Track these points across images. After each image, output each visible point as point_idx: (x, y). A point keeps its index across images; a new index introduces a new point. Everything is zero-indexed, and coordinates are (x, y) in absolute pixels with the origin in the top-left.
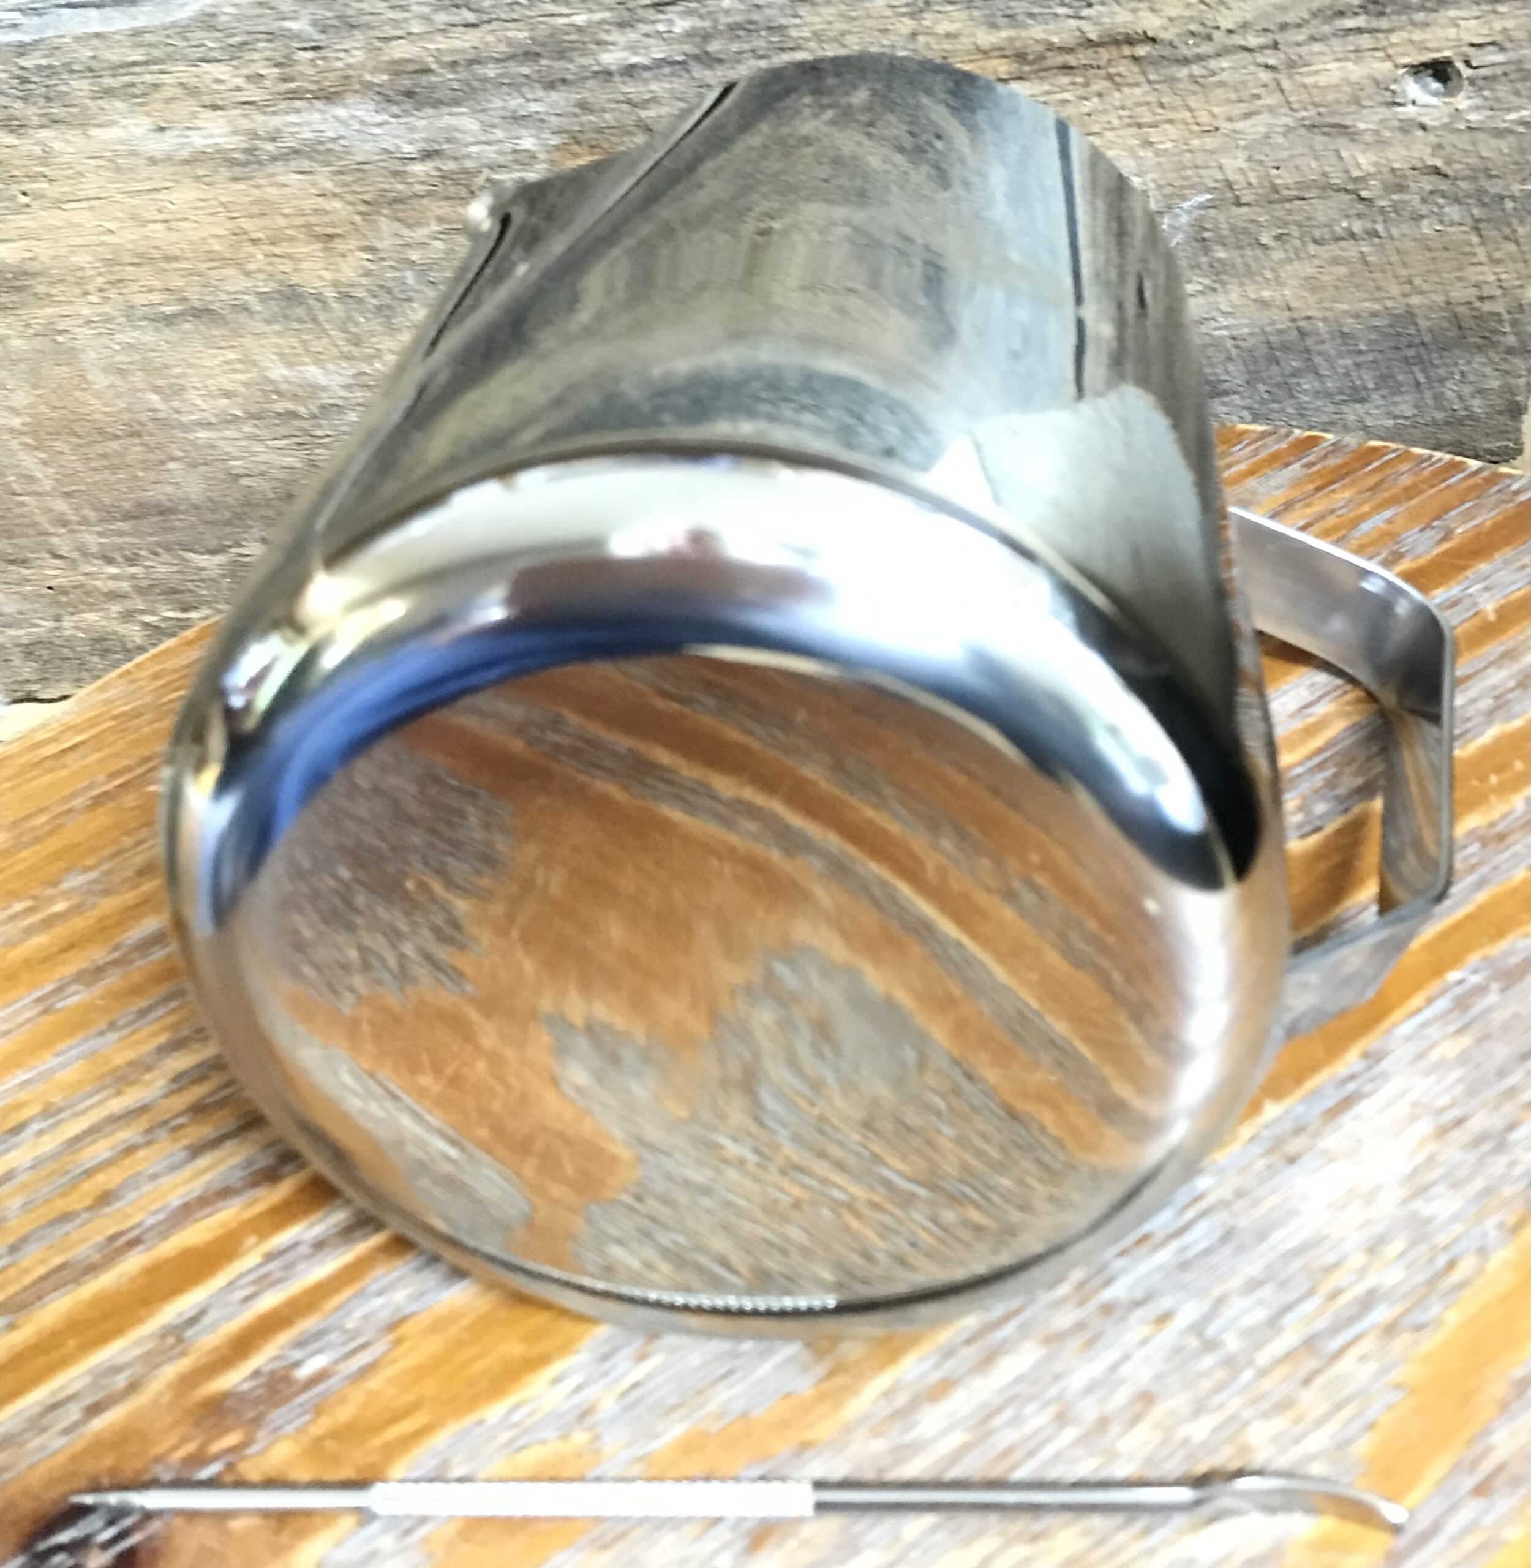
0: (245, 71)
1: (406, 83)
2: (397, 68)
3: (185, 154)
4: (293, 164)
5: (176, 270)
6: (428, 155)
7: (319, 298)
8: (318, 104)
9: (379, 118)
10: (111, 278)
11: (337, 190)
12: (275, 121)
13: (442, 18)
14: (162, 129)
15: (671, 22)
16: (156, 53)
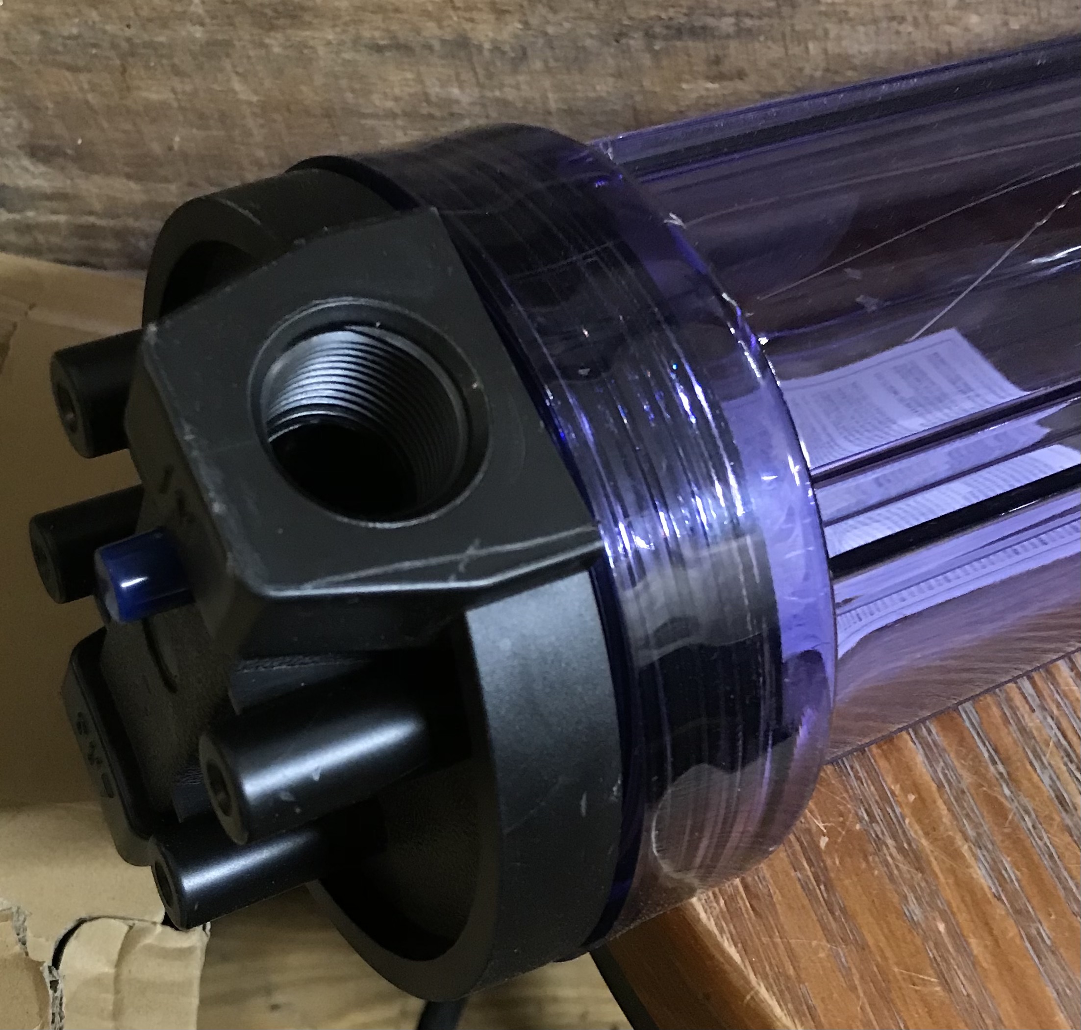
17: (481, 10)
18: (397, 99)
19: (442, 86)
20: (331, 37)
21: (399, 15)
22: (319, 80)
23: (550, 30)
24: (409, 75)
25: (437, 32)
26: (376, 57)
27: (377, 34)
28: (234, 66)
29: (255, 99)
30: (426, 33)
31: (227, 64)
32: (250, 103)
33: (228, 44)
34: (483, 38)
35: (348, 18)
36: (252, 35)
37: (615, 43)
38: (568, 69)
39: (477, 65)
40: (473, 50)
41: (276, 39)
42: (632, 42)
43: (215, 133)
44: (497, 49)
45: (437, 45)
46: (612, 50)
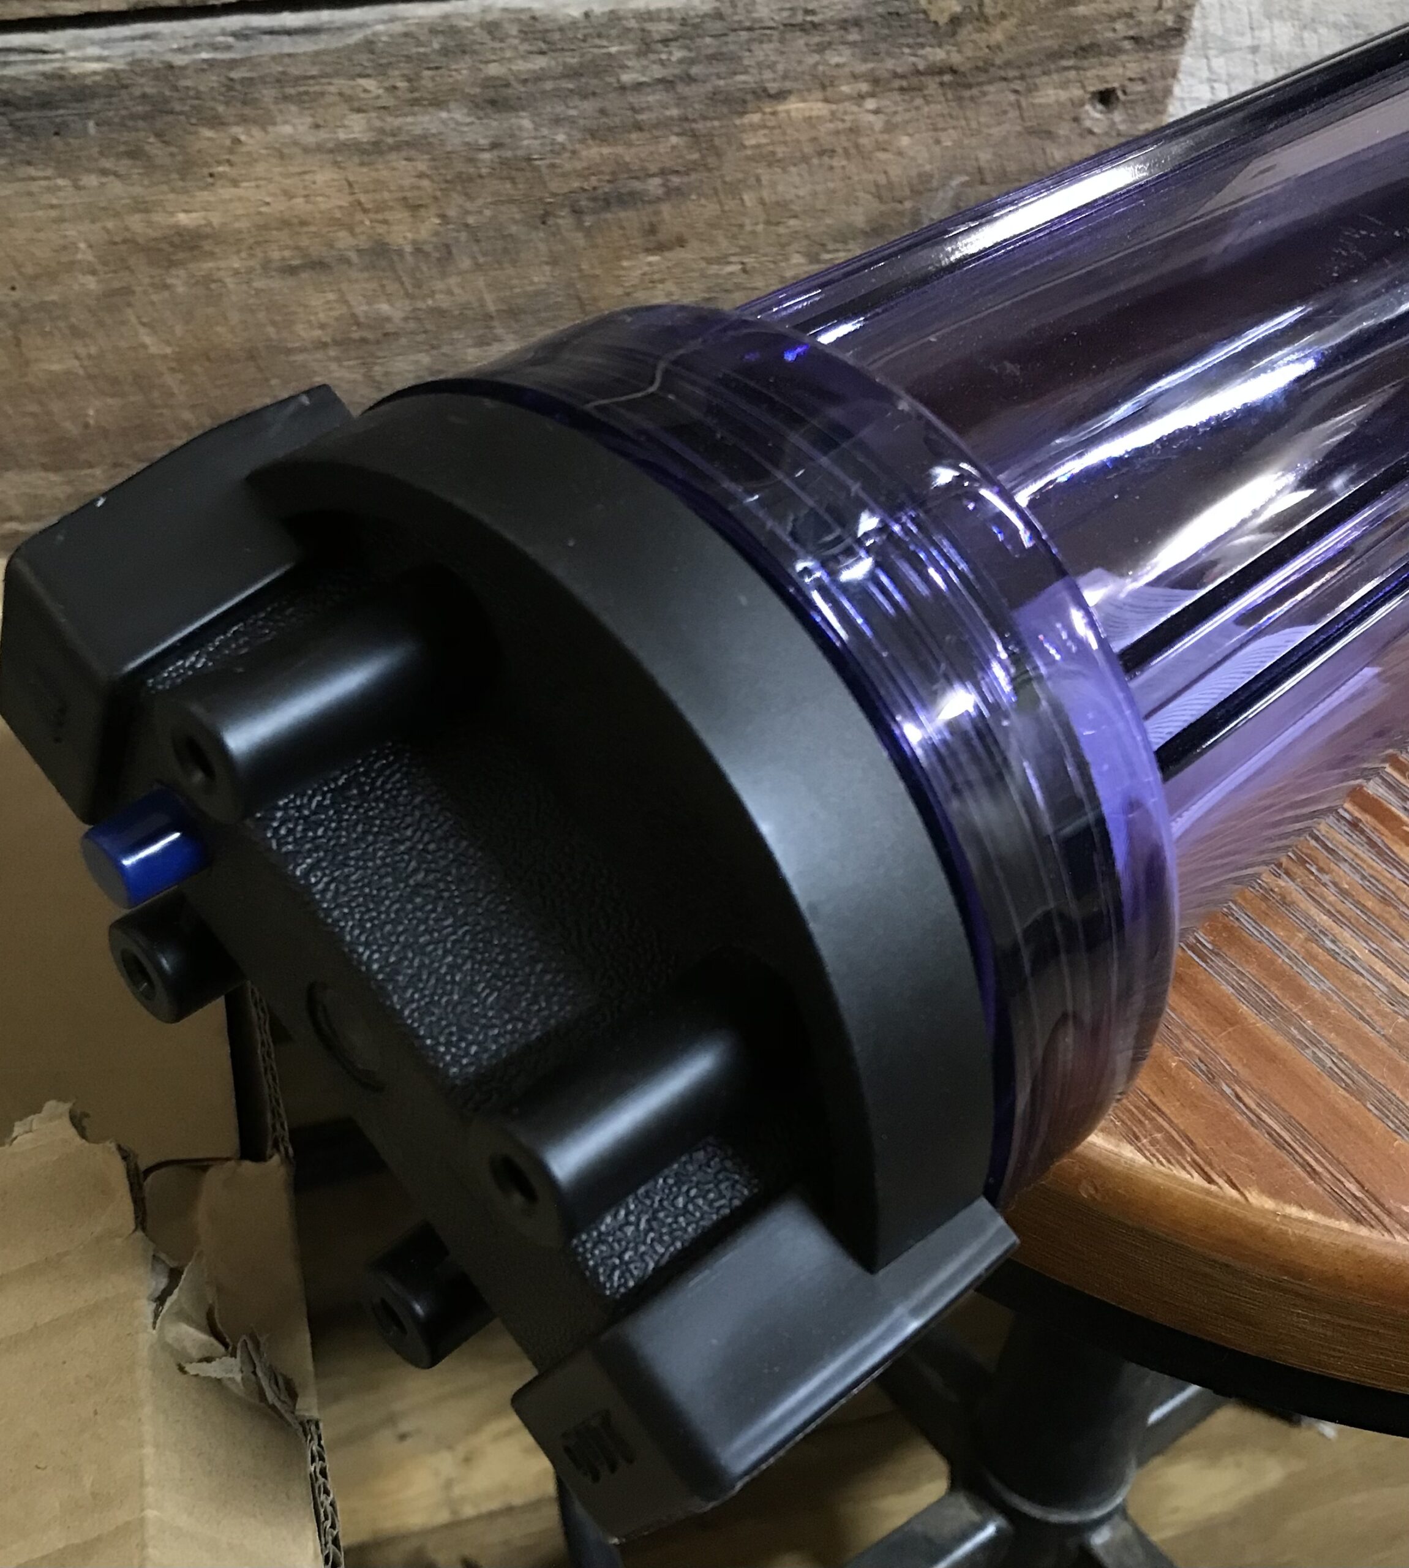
0: (387, 84)
1: (491, 94)
2: (489, 83)
3: (330, 145)
4: (404, 154)
5: (306, 233)
6: (494, 146)
7: (400, 253)
8: (430, 109)
9: (468, 120)
10: (260, 239)
11: (429, 173)
12: (398, 122)
13: (525, 47)
14: (317, 126)
15: (670, 53)
16: (328, 70)
17: (391, 208)
18: (322, 326)
19: (369, 303)
20: (236, 265)
21: (305, 229)
22: (235, 317)
23: (471, 220)
24: (331, 296)
25: (352, 241)
26: (291, 282)
27: (287, 253)
28: (139, 318)
29: (168, 350)
30: (340, 245)
31: (130, 314)
32: (165, 357)
33: (127, 291)
34: (401, 241)
35: (251, 241)
36: (152, 277)
37: (542, 226)
38: (499, 262)
39: (401, 273)
40: (395, 258)
41: (178, 276)
42: (560, 221)
43: (132, 399)
44: (418, 250)
45: (353, 256)
46: (542, 235)
